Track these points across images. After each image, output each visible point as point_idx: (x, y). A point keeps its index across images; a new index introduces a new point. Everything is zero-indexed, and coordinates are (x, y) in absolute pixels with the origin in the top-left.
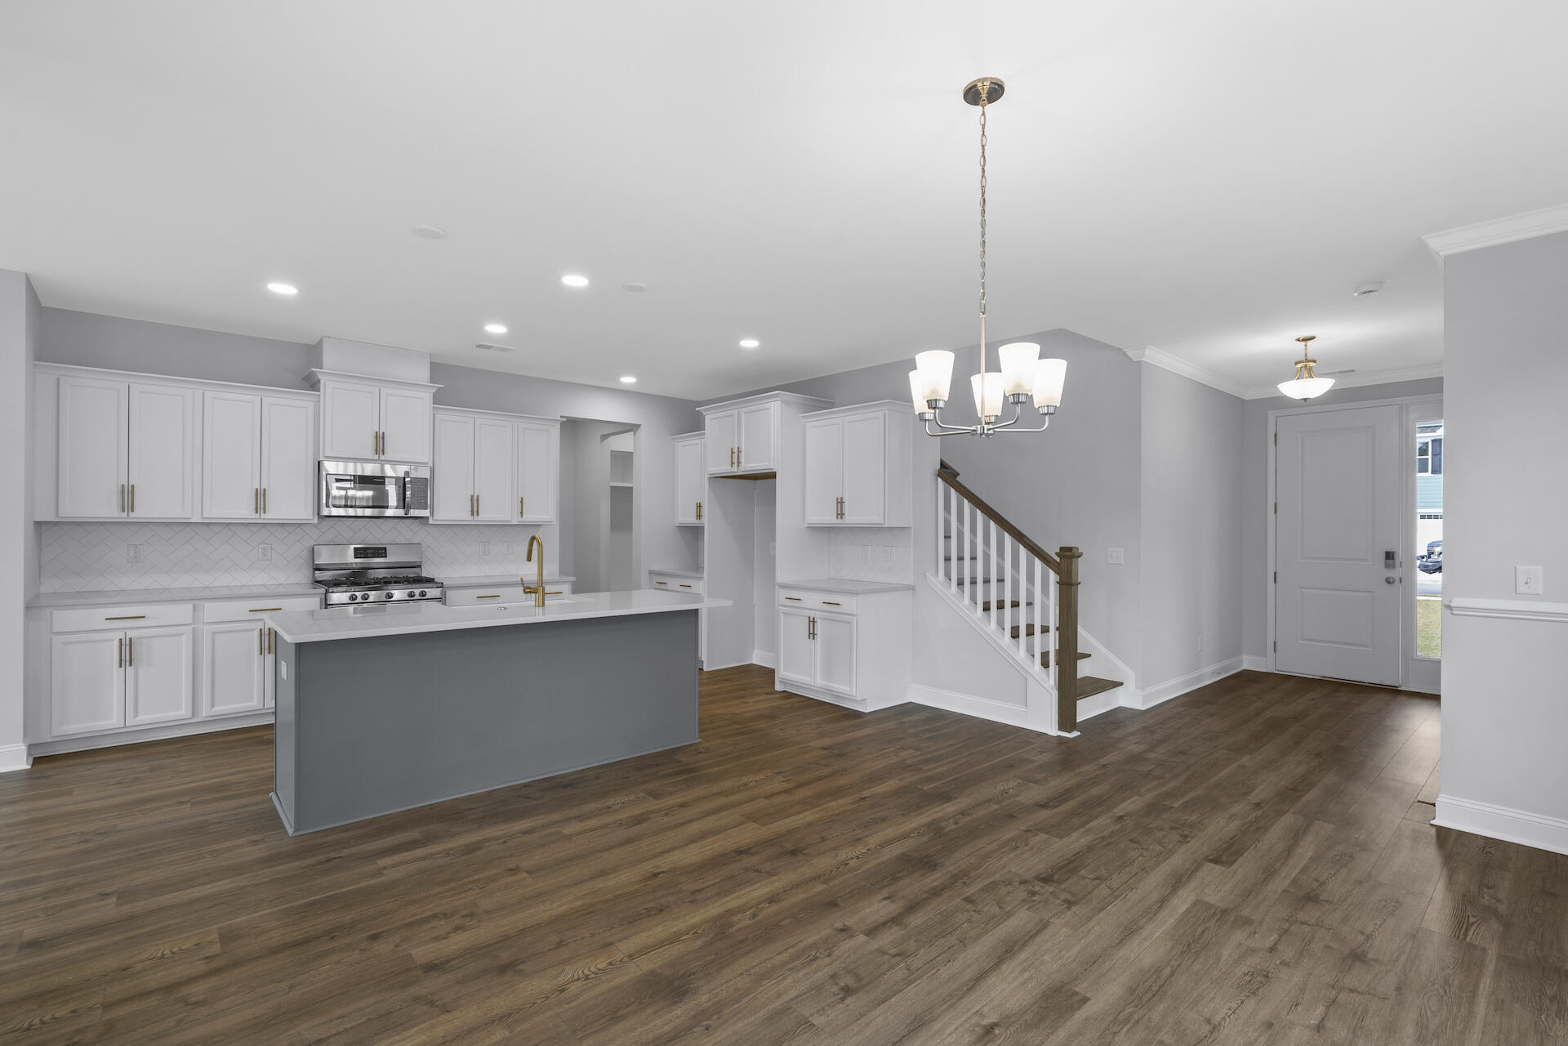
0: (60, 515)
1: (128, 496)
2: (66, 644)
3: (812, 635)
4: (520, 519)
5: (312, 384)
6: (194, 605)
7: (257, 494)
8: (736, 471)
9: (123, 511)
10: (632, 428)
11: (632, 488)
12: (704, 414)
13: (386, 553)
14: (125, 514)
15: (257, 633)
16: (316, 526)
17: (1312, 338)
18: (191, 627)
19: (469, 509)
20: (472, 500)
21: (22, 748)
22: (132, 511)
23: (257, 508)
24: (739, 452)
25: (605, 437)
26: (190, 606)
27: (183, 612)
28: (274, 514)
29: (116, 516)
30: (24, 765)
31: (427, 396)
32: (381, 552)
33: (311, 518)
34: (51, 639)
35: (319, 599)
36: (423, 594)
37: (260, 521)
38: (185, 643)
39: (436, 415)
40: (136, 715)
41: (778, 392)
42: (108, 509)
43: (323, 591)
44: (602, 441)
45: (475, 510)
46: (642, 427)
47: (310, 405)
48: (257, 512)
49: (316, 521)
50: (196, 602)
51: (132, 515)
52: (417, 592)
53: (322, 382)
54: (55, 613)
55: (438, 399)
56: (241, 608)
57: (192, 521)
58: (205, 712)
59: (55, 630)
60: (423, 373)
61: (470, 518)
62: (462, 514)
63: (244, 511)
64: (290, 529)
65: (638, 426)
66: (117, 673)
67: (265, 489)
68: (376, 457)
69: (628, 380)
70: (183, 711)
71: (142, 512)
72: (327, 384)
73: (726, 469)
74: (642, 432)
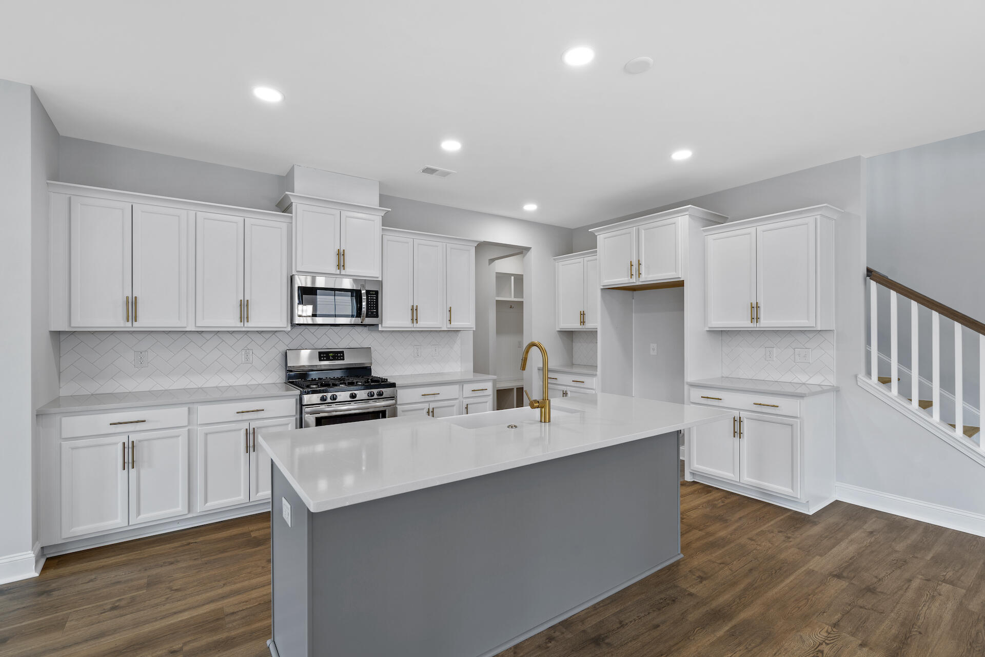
0: (73, 325)
1: (132, 307)
2: (73, 449)
3: (738, 433)
4: (449, 326)
5: (284, 207)
6: (189, 408)
7: (241, 305)
8: (635, 281)
9: (128, 321)
10: (520, 251)
11: (523, 302)
12: (596, 234)
13: (343, 356)
14: (129, 324)
15: (243, 433)
16: (287, 333)
18: (186, 429)
19: (410, 317)
20: (412, 309)
21: (31, 555)
22: (136, 321)
23: (241, 318)
24: (639, 264)
25: (492, 261)
26: (185, 410)
27: (178, 415)
28: (256, 322)
29: (122, 325)
30: (32, 573)
31: (378, 220)
32: (338, 355)
33: (286, 326)
34: (61, 444)
35: (294, 400)
36: (380, 394)
37: (244, 329)
38: (181, 443)
39: (383, 236)
40: (139, 513)
41: (690, 206)
42: (114, 320)
43: (298, 392)
44: (489, 264)
45: (415, 318)
46: (532, 249)
47: (284, 226)
48: (241, 322)
49: (289, 329)
50: (191, 406)
51: (135, 324)
52: (375, 391)
53: (294, 205)
54: (64, 419)
55: (387, 222)
56: (228, 411)
57: (187, 329)
58: (199, 508)
59: (63, 436)
60: (374, 200)
61: (411, 325)
62: (404, 322)
63: (231, 321)
64: (267, 336)
65: (528, 249)
66: (121, 474)
67: (247, 301)
68: (338, 272)
69: (530, 207)
70: (180, 508)
71: (145, 321)
72: (298, 206)
73: (624, 280)
74: (532, 255)
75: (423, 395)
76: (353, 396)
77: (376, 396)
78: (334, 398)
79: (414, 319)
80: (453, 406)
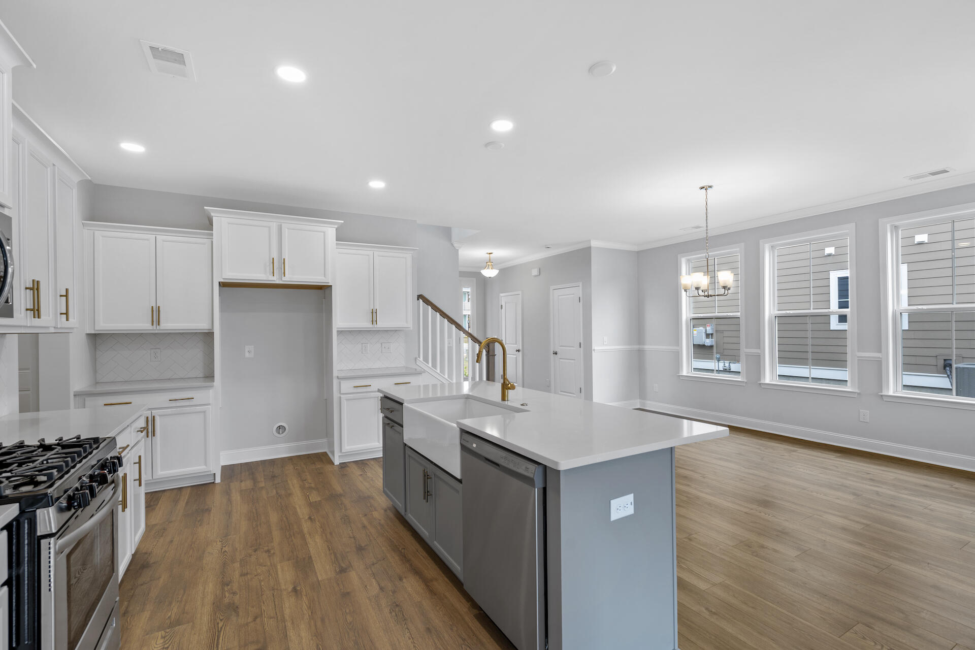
17: (492, 253)
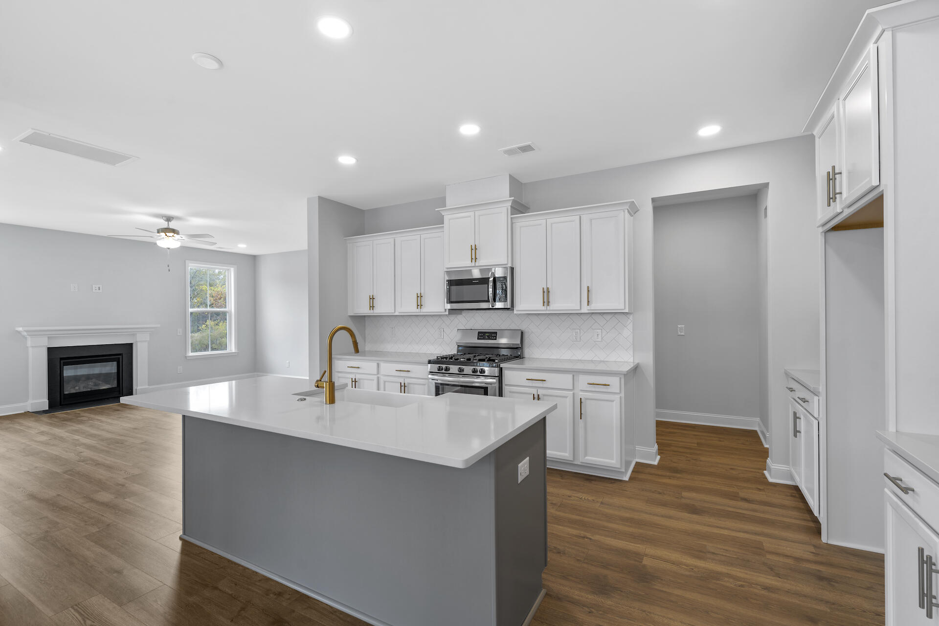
19: (541, 300)
20: (544, 292)
60: (505, 191)
61: (543, 309)
62: (535, 305)
75: (527, 379)
76: (461, 370)
77: (478, 373)
78: (447, 369)
79: (547, 302)
80: (566, 397)
